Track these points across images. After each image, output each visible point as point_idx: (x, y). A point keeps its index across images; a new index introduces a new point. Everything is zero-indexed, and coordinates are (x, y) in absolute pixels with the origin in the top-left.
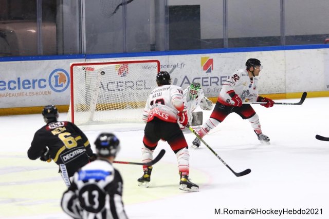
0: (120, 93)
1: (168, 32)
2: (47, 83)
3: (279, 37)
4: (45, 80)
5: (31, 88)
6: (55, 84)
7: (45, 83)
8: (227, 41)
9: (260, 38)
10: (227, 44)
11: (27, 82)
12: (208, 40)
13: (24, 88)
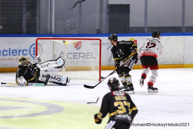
0: (75, 60)
1: (108, 22)
2: (28, 52)
3: (181, 27)
4: (27, 51)
5: (18, 55)
6: (33, 53)
7: (27, 52)
8: (147, 29)
9: (168, 28)
10: (147, 31)
11: (15, 51)
12: (134, 28)
13: (13, 55)
